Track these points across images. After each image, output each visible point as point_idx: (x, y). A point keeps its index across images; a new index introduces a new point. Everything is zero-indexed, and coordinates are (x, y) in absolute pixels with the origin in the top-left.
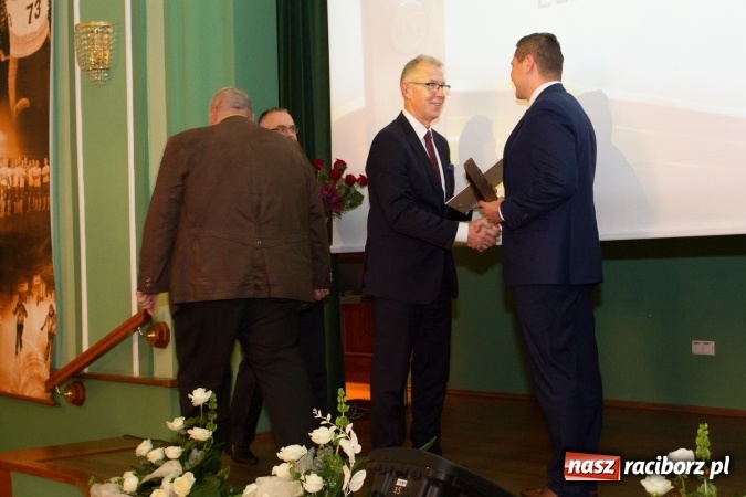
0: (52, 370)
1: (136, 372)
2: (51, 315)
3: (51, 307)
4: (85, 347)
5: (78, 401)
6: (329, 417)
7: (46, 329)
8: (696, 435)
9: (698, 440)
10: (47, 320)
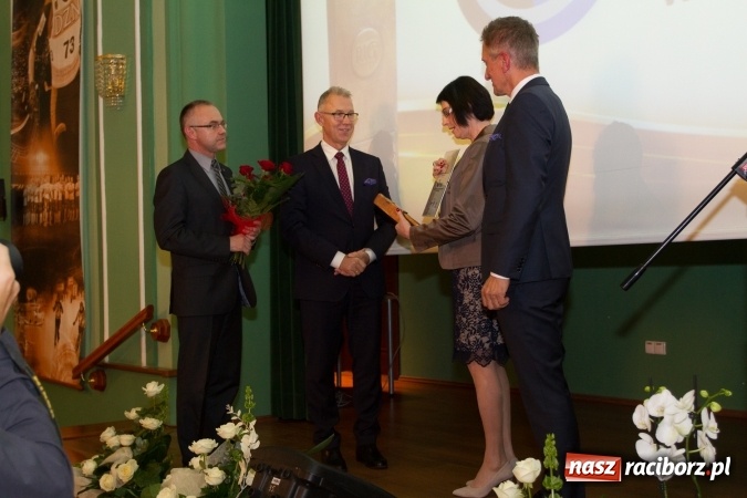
0: (81, 358)
1: (144, 363)
2: (81, 311)
3: (81, 304)
4: (106, 337)
5: (101, 387)
6: (239, 413)
7: (77, 324)
8: (544, 445)
9: (546, 450)
10: (78, 316)
